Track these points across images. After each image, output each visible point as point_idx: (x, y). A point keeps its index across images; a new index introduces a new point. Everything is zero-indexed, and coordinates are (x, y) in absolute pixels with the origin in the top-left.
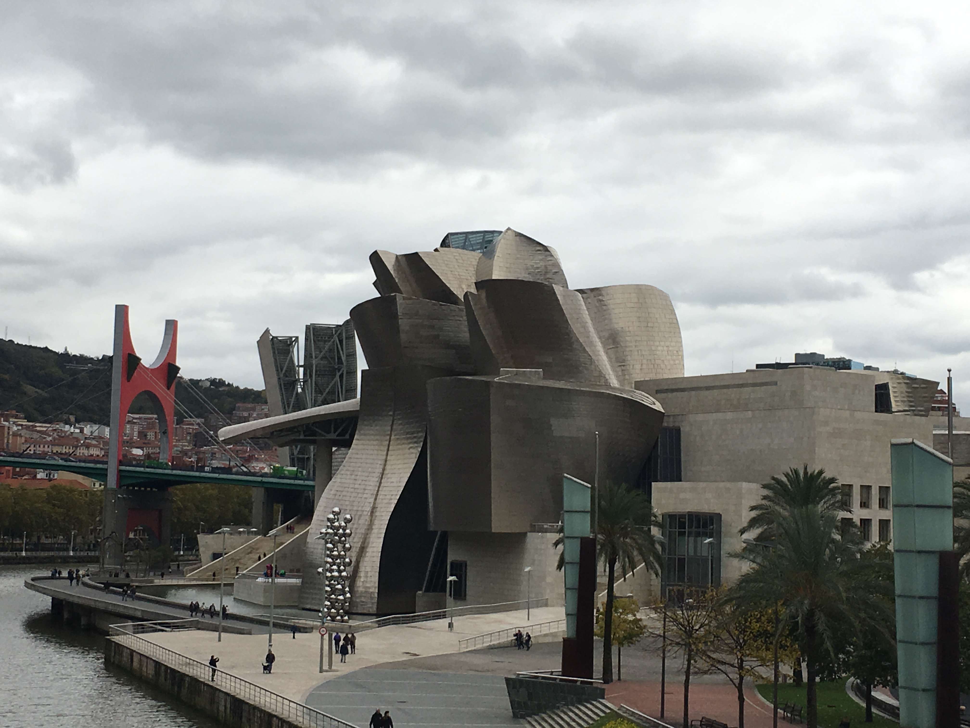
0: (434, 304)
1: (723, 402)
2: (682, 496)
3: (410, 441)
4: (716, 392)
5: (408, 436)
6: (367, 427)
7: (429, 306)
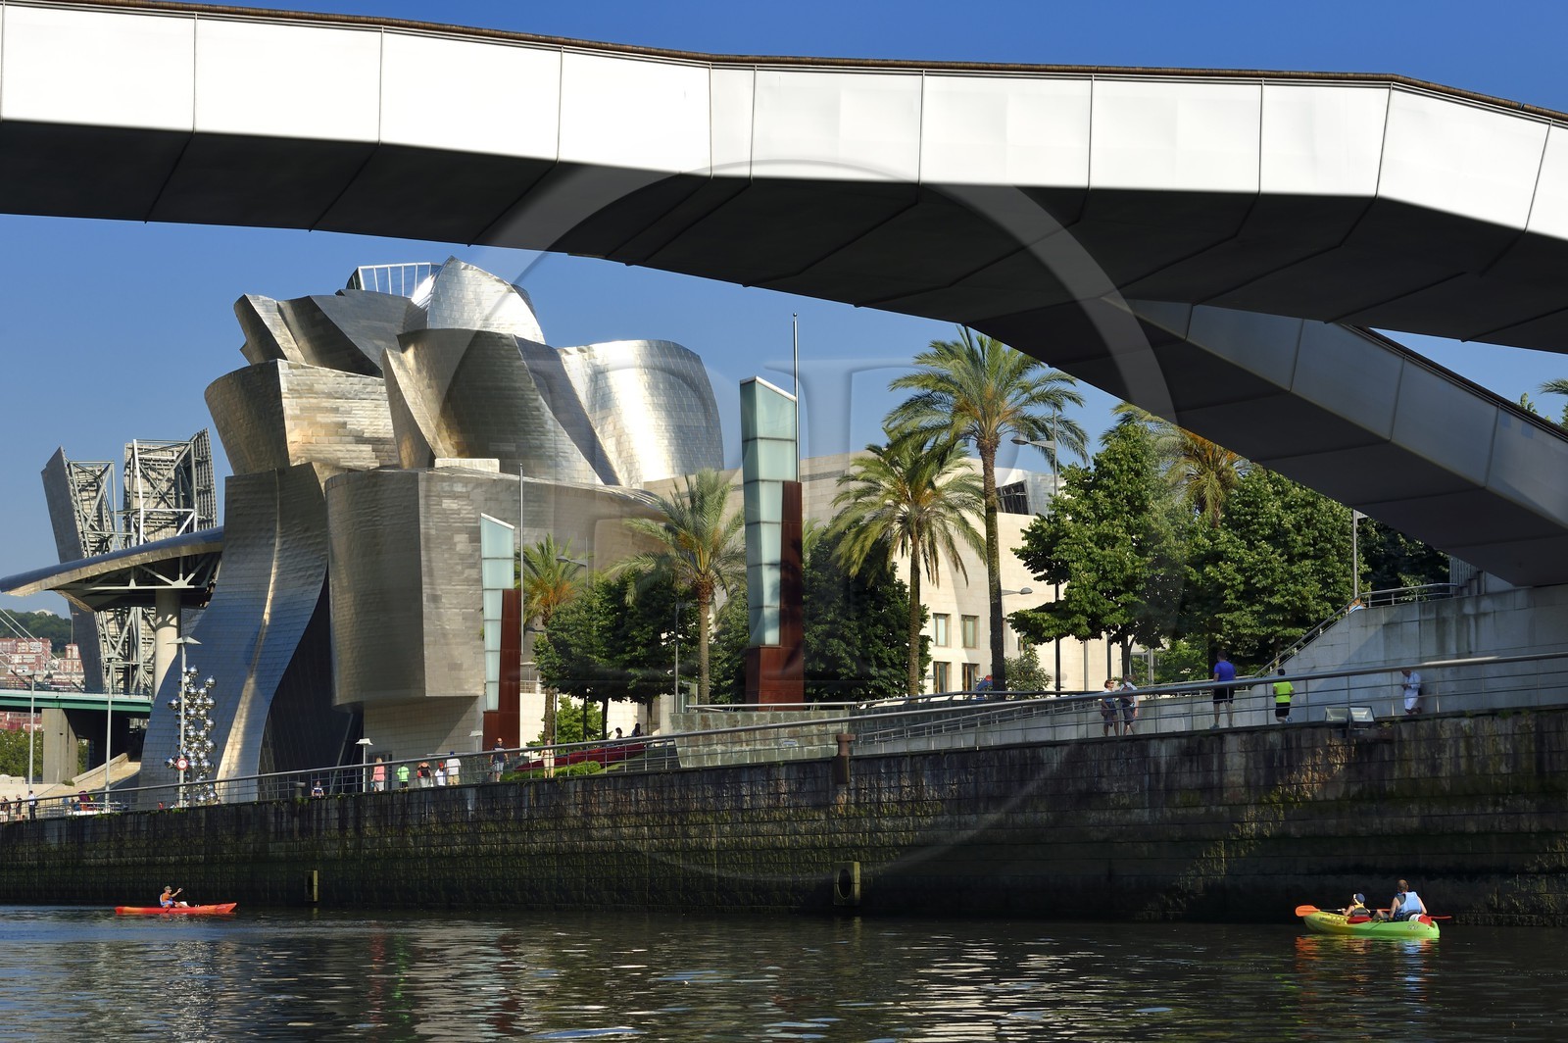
0: (337, 376)
3: (302, 581)
5: (300, 574)
6: (235, 566)
7: (330, 378)
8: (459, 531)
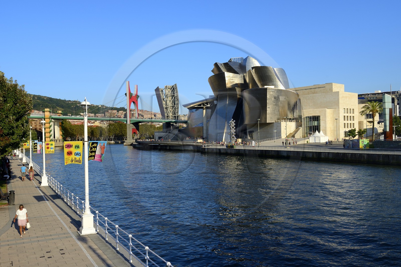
0: (233, 74)
1: (310, 92)
2: (310, 112)
3: (233, 105)
4: (308, 90)
6: (220, 103)
7: (231, 74)
8: (273, 97)
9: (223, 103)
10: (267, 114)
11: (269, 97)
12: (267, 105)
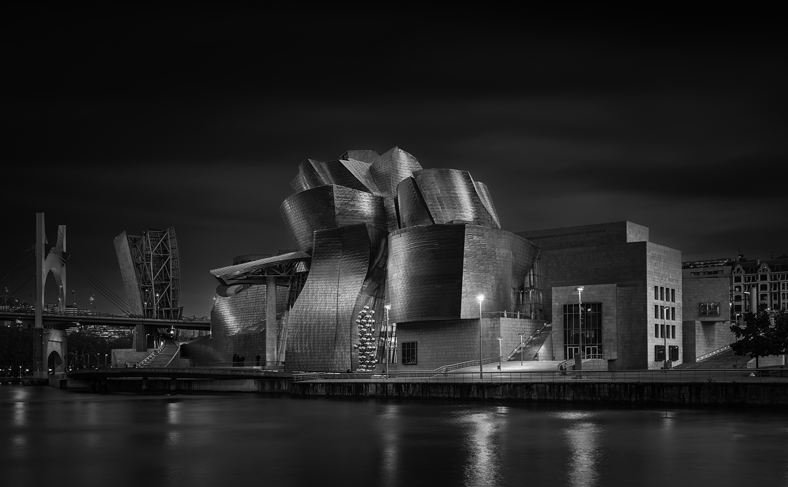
3: (355, 273)
5: (354, 270)
6: (318, 267)
7: (352, 192)
8: (478, 250)
9: (328, 266)
10: (462, 295)
11: (469, 250)
12: (464, 270)
